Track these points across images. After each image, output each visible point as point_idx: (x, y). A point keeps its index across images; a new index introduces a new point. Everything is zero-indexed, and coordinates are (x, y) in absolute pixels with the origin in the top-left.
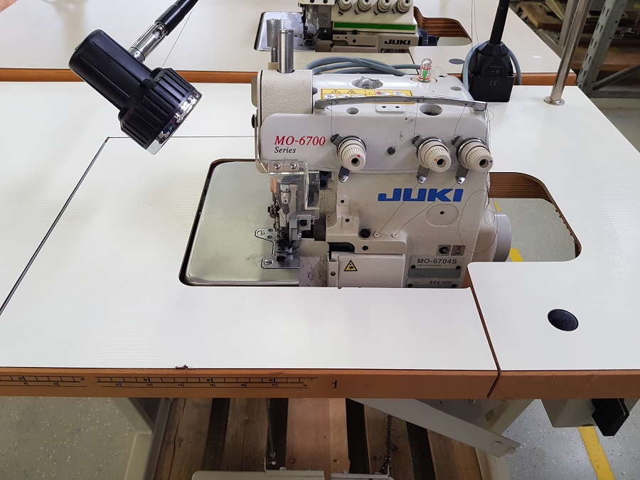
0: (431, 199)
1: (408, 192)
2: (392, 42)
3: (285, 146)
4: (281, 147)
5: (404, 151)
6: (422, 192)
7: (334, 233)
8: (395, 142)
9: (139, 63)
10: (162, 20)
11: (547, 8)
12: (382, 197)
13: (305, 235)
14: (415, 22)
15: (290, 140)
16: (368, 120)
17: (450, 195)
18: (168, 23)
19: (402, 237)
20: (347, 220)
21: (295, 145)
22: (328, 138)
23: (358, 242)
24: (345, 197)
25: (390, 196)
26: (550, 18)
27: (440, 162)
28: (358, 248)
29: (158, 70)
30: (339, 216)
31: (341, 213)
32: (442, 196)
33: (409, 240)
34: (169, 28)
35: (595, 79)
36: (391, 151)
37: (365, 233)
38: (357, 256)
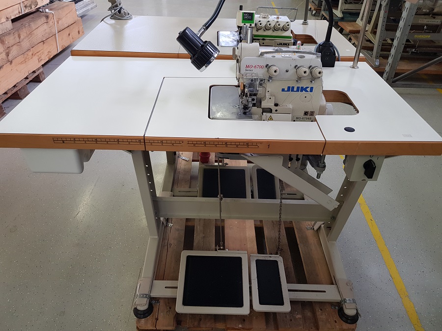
0: (302, 91)
1: (293, 88)
2: (281, 44)
3: (249, 69)
4: (248, 69)
5: (292, 71)
6: (298, 88)
7: (265, 104)
8: (289, 68)
9: (199, 38)
10: (205, 25)
11: (366, 37)
12: (283, 90)
13: (254, 105)
14: (291, 35)
15: (251, 66)
16: (279, 60)
17: (309, 89)
18: (207, 26)
19: (291, 106)
20: (270, 98)
21: (253, 68)
22: (265, 66)
23: (274, 108)
24: (269, 90)
25: (286, 89)
26: (368, 43)
27: (305, 72)
28: (274, 111)
29: (206, 42)
30: (267, 97)
31: (268, 95)
32: (305, 89)
33: (293, 108)
34: (207, 28)
35: (393, 77)
36: (287, 71)
37: (276, 105)
38: (273, 114)
